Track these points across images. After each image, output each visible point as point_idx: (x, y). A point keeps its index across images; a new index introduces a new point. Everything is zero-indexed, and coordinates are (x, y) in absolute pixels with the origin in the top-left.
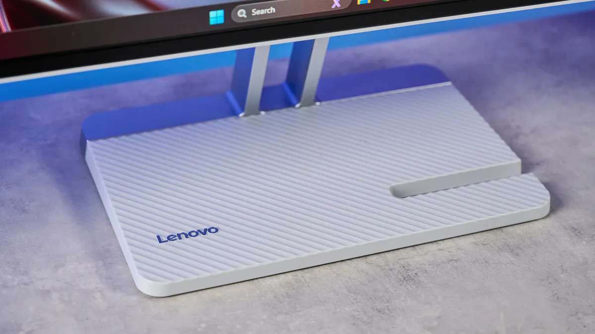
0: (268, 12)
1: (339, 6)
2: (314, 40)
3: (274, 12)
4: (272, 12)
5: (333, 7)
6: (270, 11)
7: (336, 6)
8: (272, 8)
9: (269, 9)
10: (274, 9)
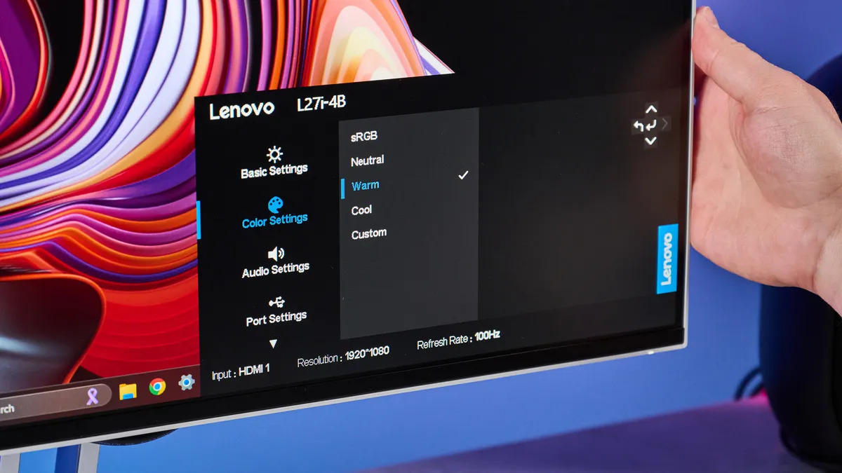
0: (6, 412)
1: (96, 402)
2: (80, 445)
3: (13, 411)
4: (10, 411)
5: (89, 403)
6: (7, 410)
7: (93, 403)
8: (10, 405)
9: (7, 408)
10: (13, 407)
